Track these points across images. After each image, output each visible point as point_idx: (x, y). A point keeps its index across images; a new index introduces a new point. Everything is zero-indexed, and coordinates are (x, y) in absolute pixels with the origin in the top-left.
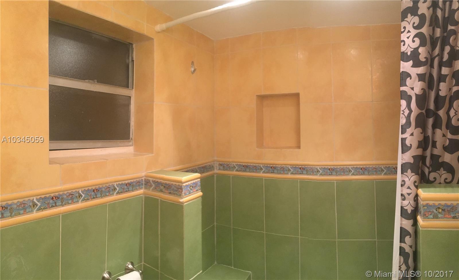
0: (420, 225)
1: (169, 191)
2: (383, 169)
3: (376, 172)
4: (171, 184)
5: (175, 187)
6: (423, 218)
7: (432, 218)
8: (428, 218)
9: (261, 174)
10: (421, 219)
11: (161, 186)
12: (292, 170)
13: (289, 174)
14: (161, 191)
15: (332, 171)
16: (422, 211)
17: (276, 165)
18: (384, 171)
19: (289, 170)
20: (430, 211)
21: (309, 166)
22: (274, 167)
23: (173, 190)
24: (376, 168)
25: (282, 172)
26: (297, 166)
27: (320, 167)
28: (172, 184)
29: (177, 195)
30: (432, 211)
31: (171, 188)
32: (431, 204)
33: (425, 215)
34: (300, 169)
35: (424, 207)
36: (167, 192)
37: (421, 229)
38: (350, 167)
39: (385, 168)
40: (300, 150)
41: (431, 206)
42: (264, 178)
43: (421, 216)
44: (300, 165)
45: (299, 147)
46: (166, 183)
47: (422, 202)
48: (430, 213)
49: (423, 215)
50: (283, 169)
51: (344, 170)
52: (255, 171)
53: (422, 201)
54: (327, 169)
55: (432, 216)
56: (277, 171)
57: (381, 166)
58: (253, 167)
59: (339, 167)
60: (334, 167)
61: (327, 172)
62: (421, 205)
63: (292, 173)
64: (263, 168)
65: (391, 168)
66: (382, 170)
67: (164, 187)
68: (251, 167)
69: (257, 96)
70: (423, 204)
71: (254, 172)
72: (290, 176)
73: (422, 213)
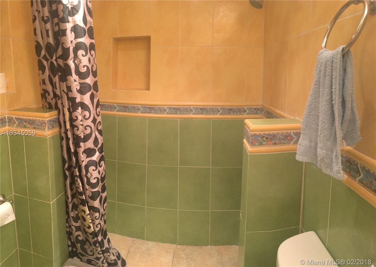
0: (248, 150)
1: (34, 127)
2: (219, 109)
3: (213, 112)
4: (34, 120)
5: (39, 122)
6: (251, 146)
7: (258, 145)
8: (255, 145)
9: (115, 113)
10: (249, 146)
11: (24, 123)
12: (142, 109)
13: (139, 112)
14: (25, 127)
15: (176, 110)
16: (251, 140)
17: (128, 104)
18: (220, 111)
19: (139, 109)
20: (256, 140)
21: (157, 106)
22: (126, 107)
23: (37, 125)
24: (213, 109)
25: (133, 111)
26: (146, 106)
27: (167, 107)
28: (36, 120)
29: (41, 129)
30: (258, 140)
31: (35, 123)
32: (257, 134)
33: (253, 143)
34: (149, 108)
35: (252, 136)
36: (32, 127)
37: (249, 154)
38: (192, 107)
39: (221, 109)
40: (149, 91)
41: (257, 136)
42: (117, 116)
43: (250, 144)
44: (149, 105)
45: (148, 89)
46: (30, 119)
47: (251, 133)
48: (256, 141)
49: (251, 143)
50: (134, 108)
51: (187, 110)
52: (110, 109)
53: (251, 131)
54: (172, 108)
55: (258, 144)
56: (129, 110)
57: (218, 107)
58: (108, 106)
59: (182, 107)
60: (178, 107)
61: (172, 111)
62: (250, 135)
63: (142, 112)
64: (116, 107)
65: (225, 109)
66: (219, 111)
67: (29, 123)
68: (107, 106)
69: (113, 38)
70: (251, 135)
71: (108, 110)
72: (139, 114)
73: (250, 141)
